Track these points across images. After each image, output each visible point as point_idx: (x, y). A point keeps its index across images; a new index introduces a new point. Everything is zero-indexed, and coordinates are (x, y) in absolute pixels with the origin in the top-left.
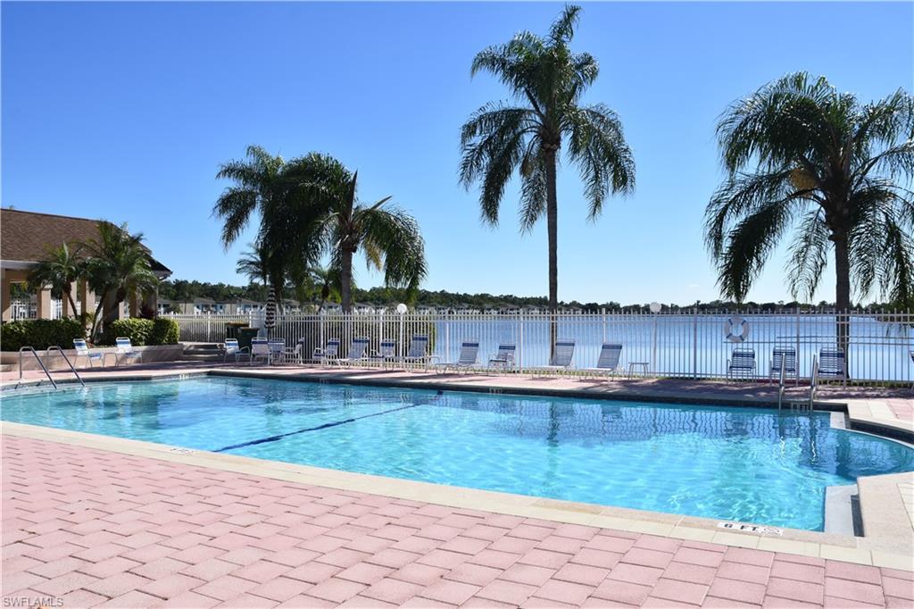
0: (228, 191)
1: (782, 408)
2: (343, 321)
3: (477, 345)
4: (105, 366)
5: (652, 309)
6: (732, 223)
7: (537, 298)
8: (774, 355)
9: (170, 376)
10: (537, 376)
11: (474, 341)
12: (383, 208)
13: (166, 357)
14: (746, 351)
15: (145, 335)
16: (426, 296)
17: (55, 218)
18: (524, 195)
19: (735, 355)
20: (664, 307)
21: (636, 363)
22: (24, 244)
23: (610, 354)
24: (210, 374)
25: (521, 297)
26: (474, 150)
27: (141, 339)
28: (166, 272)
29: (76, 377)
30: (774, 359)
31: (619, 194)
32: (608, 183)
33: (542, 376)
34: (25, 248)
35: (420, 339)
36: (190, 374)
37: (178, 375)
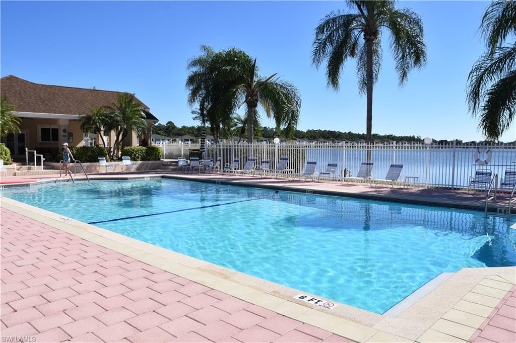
0: (192, 73)
1: (488, 211)
2: (247, 148)
3: (315, 163)
4: (115, 172)
5: (426, 142)
6: (489, 85)
7: (408, 137)
8: (506, 174)
9: (138, 178)
10: (346, 183)
11: (314, 161)
12: (273, 80)
13: (152, 168)
14: (485, 171)
15: (141, 155)
16: (339, 135)
17: (100, 92)
18: (359, 71)
19: (477, 173)
20: (434, 141)
21: (411, 177)
22: (80, 106)
23: (395, 169)
24: (163, 177)
25: (398, 136)
26: (321, 43)
27: (138, 158)
28: (155, 120)
29: (86, 177)
30: (505, 177)
31: (416, 68)
32: (411, 61)
33: (349, 183)
34: (80, 108)
35: (284, 159)
36: (151, 177)
37: (144, 178)
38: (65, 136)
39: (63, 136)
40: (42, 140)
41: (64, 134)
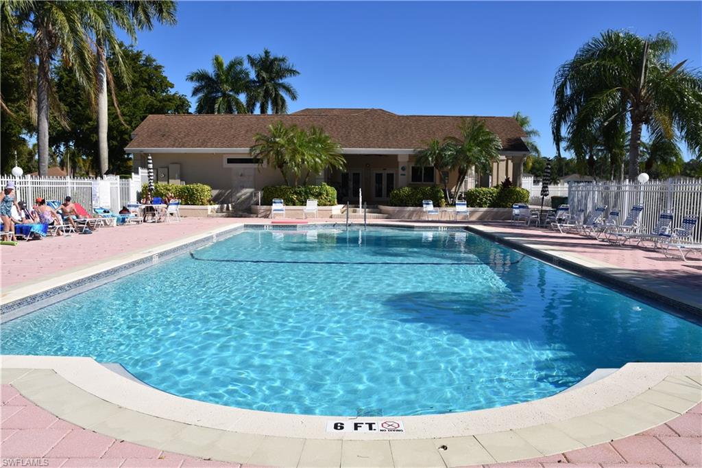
9: (430, 227)
15: (490, 200)
24: (466, 228)
27: (486, 203)
36: (448, 227)
37: (437, 227)
38: (404, 175)
39: (402, 175)
40: (412, 181)
41: (403, 173)
